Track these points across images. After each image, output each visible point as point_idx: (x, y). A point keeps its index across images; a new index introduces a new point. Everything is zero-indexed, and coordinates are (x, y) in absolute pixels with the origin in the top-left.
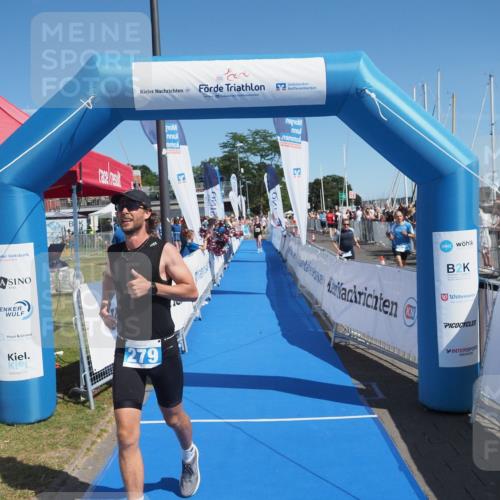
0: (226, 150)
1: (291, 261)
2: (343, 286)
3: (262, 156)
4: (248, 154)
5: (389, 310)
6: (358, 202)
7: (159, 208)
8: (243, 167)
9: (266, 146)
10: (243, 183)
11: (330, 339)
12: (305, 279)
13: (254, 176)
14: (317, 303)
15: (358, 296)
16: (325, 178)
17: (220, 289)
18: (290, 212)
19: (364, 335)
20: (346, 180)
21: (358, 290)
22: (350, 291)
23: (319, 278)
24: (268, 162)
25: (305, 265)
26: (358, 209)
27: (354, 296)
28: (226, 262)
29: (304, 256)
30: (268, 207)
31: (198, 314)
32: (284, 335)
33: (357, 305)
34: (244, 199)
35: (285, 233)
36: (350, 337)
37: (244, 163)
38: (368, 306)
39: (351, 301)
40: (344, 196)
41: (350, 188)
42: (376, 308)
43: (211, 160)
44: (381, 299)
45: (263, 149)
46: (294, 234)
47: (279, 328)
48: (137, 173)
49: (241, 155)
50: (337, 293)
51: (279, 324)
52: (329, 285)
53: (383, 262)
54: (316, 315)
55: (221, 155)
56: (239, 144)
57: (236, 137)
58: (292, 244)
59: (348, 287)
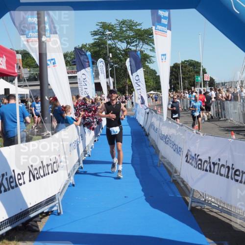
0: (97, 37)
1: (153, 135)
2: (199, 158)
3: (128, 43)
4: (116, 41)
5: (239, 178)
6: (212, 83)
7: (38, 88)
8: (112, 52)
9: (131, 34)
10: (111, 67)
11: (187, 203)
12: (165, 150)
13: (121, 61)
14: (176, 172)
15: (212, 166)
16: (183, 63)
17: (91, 159)
18: (152, 92)
19: (217, 200)
20: (202, 65)
21: (212, 161)
22: (206, 161)
23: (178, 150)
24: (133, 48)
25: (166, 139)
26: (211, 90)
27: (209, 166)
28: (96, 135)
29: (165, 131)
30: (133, 87)
31: (72, 180)
32: (147, 200)
33: (211, 174)
34: (111, 80)
35: (148, 110)
36: (205, 202)
37: (112, 49)
38: (221, 175)
39: (206, 170)
40: (199, 79)
41: (204, 72)
42: (228, 177)
43: (84, 46)
44: (233, 169)
45: (129, 37)
46: (156, 111)
47: (143, 194)
48: (19, 57)
49: (109, 42)
50: (194, 163)
51: (143, 190)
52: (187, 156)
53: (234, 137)
54: (175, 182)
55: (92, 42)
56: (108, 33)
57: (105, 26)
58: (154, 120)
59: (204, 158)
